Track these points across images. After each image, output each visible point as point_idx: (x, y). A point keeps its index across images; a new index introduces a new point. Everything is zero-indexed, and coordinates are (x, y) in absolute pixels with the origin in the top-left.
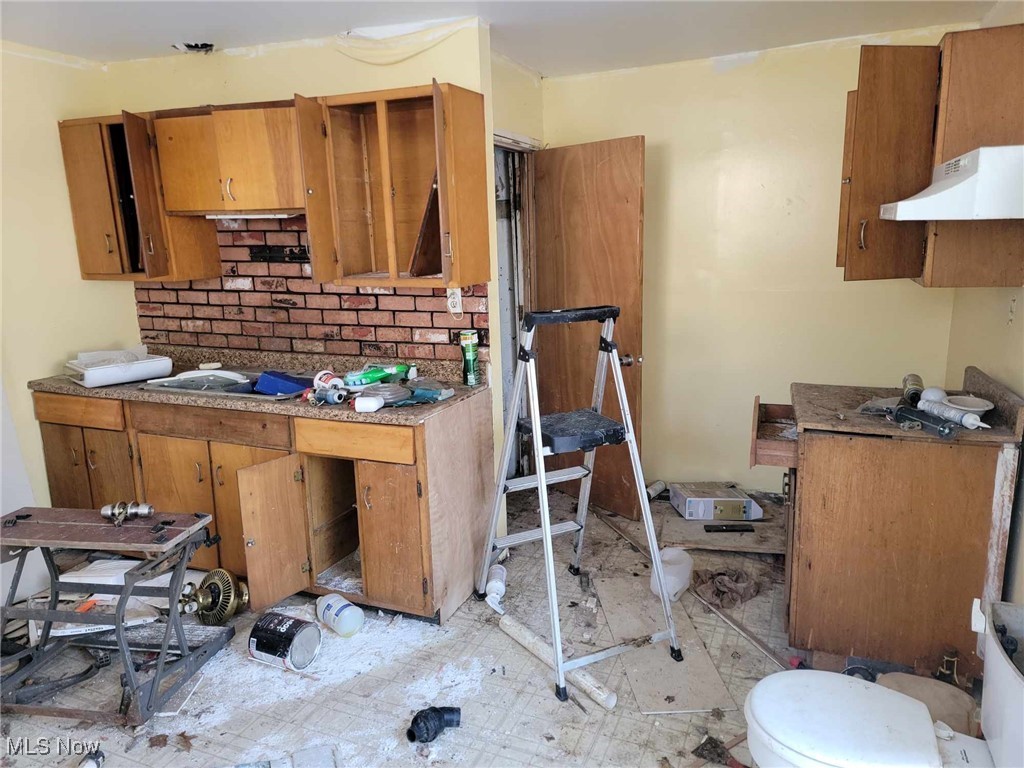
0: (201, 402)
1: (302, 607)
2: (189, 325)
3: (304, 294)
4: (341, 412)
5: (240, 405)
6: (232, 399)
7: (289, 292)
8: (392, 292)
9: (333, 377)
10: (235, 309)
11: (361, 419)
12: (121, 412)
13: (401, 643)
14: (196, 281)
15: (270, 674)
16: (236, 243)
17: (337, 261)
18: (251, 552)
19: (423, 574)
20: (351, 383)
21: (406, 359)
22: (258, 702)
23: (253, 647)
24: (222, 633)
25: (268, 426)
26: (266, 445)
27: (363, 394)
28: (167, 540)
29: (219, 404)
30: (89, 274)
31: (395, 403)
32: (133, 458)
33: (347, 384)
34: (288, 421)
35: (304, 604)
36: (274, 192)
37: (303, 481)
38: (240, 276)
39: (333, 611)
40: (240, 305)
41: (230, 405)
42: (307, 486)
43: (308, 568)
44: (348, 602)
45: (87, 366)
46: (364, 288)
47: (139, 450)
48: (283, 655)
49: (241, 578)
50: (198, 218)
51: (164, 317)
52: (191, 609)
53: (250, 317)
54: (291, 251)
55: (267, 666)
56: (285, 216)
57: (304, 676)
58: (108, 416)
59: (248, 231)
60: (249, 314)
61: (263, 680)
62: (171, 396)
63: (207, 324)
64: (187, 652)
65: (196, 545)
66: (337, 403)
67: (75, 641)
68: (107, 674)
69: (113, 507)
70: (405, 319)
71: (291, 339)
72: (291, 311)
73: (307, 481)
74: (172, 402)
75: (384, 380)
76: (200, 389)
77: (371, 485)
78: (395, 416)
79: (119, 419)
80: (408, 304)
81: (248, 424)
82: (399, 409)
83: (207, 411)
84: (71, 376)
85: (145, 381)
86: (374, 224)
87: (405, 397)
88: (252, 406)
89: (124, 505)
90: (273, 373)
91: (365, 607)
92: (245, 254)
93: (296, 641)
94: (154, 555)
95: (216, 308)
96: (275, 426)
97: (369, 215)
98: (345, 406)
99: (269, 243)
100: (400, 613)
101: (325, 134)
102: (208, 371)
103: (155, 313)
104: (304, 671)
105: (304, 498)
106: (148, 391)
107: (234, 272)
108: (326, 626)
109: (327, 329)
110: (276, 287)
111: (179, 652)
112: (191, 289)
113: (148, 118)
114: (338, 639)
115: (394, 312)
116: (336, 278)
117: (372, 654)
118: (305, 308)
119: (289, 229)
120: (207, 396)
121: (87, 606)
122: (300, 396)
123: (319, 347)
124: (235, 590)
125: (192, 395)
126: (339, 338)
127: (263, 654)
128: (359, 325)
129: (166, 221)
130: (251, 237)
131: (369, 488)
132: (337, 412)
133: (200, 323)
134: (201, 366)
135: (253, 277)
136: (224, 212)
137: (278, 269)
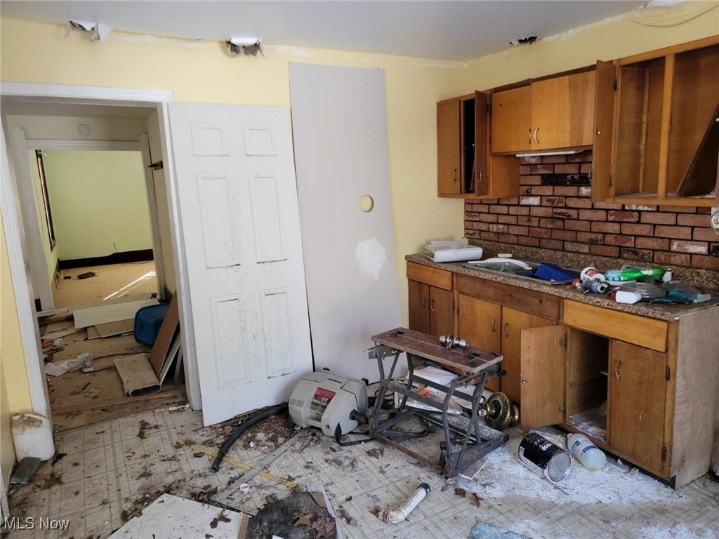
0: (500, 279)
1: (556, 436)
2: (494, 228)
3: (578, 209)
4: (603, 300)
5: (526, 285)
6: (520, 279)
7: (566, 207)
8: (655, 209)
9: (597, 272)
10: (526, 218)
11: (619, 308)
12: (451, 280)
13: (637, 491)
14: (502, 198)
15: (532, 476)
16: (532, 173)
17: (611, 184)
18: (524, 387)
19: (664, 443)
20: (610, 279)
21: (661, 264)
22: (523, 493)
23: (522, 454)
24: (501, 436)
25: (544, 302)
26: (541, 315)
27: (622, 289)
28: (476, 366)
29: (512, 282)
30: (442, 194)
31: (652, 299)
32: (455, 308)
33: (607, 279)
34: (559, 301)
35: (558, 434)
36: (568, 135)
37: (566, 346)
38: (532, 196)
39: (581, 448)
40: (529, 215)
41: (519, 283)
42: (568, 351)
43: (563, 409)
44: (592, 444)
45: (437, 249)
46: (629, 205)
47: (458, 304)
48: (543, 466)
49: (516, 403)
50: (510, 157)
51: (480, 221)
52: (482, 414)
53: (536, 224)
54: (572, 178)
55: (530, 470)
56: (573, 152)
57: (556, 488)
58: (444, 281)
59: (542, 164)
60: (535, 222)
61: (527, 479)
62: (482, 273)
63: (506, 227)
64: (480, 442)
65: (491, 373)
66: (599, 293)
67: (417, 412)
68: (433, 438)
69: (446, 338)
70: (665, 232)
71: (564, 241)
72: (566, 221)
73: (568, 347)
74: (482, 277)
75: (639, 280)
76: (498, 270)
77: (622, 361)
78: (652, 310)
79: (450, 284)
80: (670, 219)
81: (530, 298)
82: (655, 305)
83: (503, 286)
84: (427, 254)
85: (466, 261)
86: (646, 155)
87: (662, 295)
88: (534, 287)
89: (452, 338)
90: (550, 265)
91: (608, 454)
92: (537, 180)
93: (553, 460)
94: (468, 373)
95: (513, 217)
96: (549, 303)
97: (642, 148)
98: (606, 296)
99: (556, 172)
100: (637, 467)
101: (615, 88)
102: (503, 259)
103: (474, 219)
104: (557, 484)
105: (565, 358)
106: (467, 268)
107: (528, 192)
108: (574, 456)
109: (593, 236)
110: (557, 204)
111: (475, 439)
112: (498, 204)
113: (488, 93)
114: (583, 469)
115: (655, 225)
116: (609, 198)
117: (611, 491)
118: (578, 219)
119: (573, 161)
120: (504, 276)
121: (424, 392)
122: (570, 283)
123: (586, 249)
124: (511, 410)
125: (494, 274)
126: (602, 243)
127: (528, 460)
128: (621, 234)
129: (490, 160)
130: (543, 168)
131: (620, 363)
132: (599, 300)
133: (501, 226)
134: (499, 255)
135: (541, 196)
136: (529, 151)
137: (561, 190)
